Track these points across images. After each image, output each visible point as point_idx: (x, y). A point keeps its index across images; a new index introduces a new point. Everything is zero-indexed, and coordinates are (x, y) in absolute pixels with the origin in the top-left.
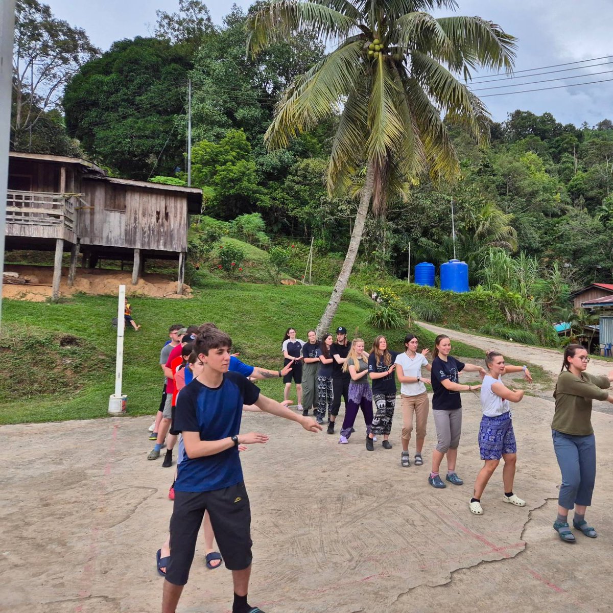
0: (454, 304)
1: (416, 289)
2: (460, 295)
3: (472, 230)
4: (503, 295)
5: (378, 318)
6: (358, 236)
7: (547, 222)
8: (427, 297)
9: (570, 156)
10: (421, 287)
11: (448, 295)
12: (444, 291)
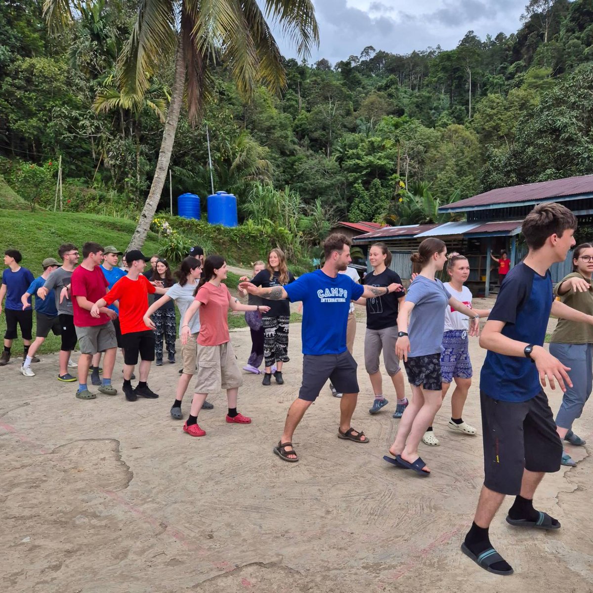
0: (226, 239)
1: (182, 222)
2: (232, 230)
3: (228, 162)
4: (274, 230)
5: (173, 250)
6: (168, 151)
7: (285, 160)
8: (196, 231)
9: (294, 93)
10: (188, 220)
11: (219, 229)
12: (214, 226)
